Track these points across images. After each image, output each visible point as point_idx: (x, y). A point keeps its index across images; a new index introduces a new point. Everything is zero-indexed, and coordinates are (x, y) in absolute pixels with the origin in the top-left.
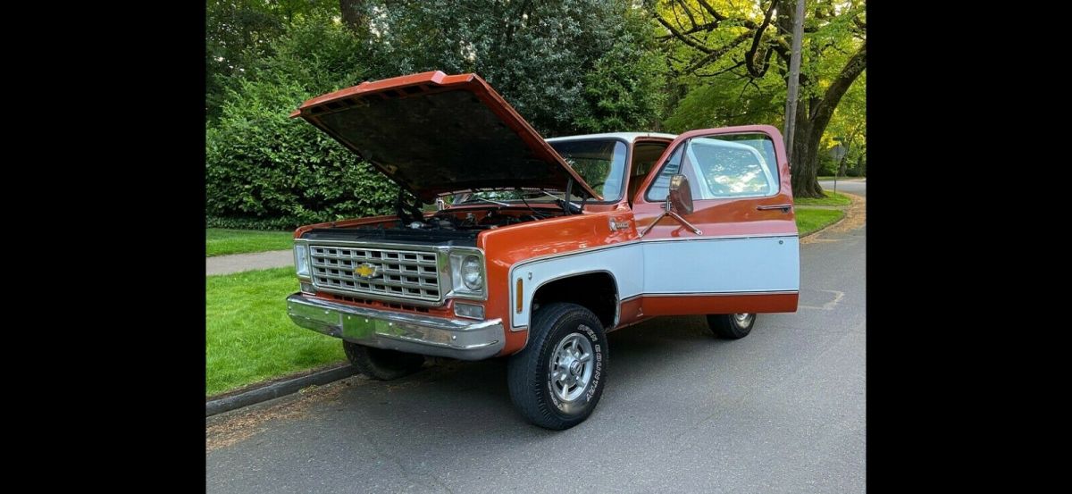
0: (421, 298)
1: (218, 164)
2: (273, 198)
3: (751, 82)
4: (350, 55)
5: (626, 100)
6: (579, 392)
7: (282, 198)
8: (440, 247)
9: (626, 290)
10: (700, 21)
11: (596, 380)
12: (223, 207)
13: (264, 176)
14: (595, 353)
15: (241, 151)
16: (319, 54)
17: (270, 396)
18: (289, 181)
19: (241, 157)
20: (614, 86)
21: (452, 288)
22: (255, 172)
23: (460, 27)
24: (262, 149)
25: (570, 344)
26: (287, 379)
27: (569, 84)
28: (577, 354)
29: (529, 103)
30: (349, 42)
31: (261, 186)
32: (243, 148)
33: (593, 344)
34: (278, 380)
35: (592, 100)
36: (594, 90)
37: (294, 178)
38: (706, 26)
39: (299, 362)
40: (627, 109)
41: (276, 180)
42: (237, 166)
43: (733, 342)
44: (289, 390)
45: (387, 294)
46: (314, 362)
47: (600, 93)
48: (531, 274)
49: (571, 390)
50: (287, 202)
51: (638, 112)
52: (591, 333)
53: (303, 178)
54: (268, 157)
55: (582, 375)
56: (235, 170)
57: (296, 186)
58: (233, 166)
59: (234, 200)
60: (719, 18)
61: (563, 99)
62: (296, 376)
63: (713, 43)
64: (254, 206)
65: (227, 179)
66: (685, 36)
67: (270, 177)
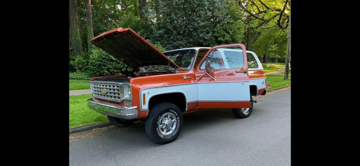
0: (116, 99)
1: (97, 61)
2: (113, 71)
3: (282, 30)
4: (139, 26)
5: (228, 37)
6: (170, 132)
7: (116, 71)
8: (120, 83)
9: (190, 99)
10: (262, 10)
11: (177, 128)
12: (99, 74)
13: (110, 64)
14: (177, 120)
15: (104, 57)
16: (130, 26)
17: (83, 130)
18: (118, 66)
19: (104, 59)
20: (223, 33)
21: (124, 96)
22: (108, 63)
23: (172, 15)
24: (110, 56)
25: (167, 116)
26: (90, 125)
27: (208, 33)
28: (170, 120)
29: (194, 40)
30: (139, 22)
31: (110, 67)
32: (104, 56)
33: (176, 117)
34: (86, 126)
35: (217, 38)
36: (217, 35)
37: (119, 65)
38: (264, 12)
39: (96, 121)
40: (228, 41)
41: (114, 65)
42: (103, 61)
43: (241, 120)
44: (90, 129)
45: (109, 99)
46: (100, 120)
47: (219, 35)
48: (148, 92)
49: (167, 131)
50: (117, 72)
51: (232, 42)
52: (175, 113)
53: (122, 65)
54: (112, 58)
55: (172, 127)
56: (102, 62)
57: (120, 67)
58: (102, 61)
59: (102, 72)
60: (268, 8)
61: (206, 38)
62: (93, 125)
63: (266, 17)
64: (108, 74)
65: (100, 65)
66: (256, 15)
67: (112, 65)
